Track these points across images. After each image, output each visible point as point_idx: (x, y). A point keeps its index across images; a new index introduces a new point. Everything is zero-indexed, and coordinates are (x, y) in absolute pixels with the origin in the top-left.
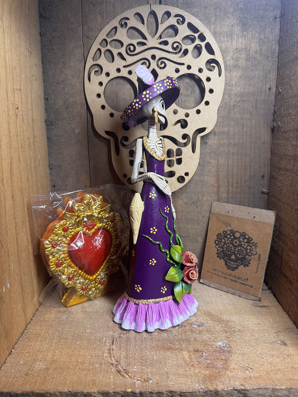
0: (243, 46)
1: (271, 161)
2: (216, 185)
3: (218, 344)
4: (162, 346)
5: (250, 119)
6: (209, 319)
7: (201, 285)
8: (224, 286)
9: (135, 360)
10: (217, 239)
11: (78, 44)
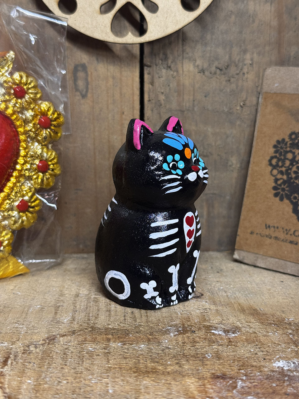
3: (274, 365)
4: (131, 368)
6: (253, 320)
7: (236, 264)
8: (289, 263)
9: (57, 394)
10: (274, 155)
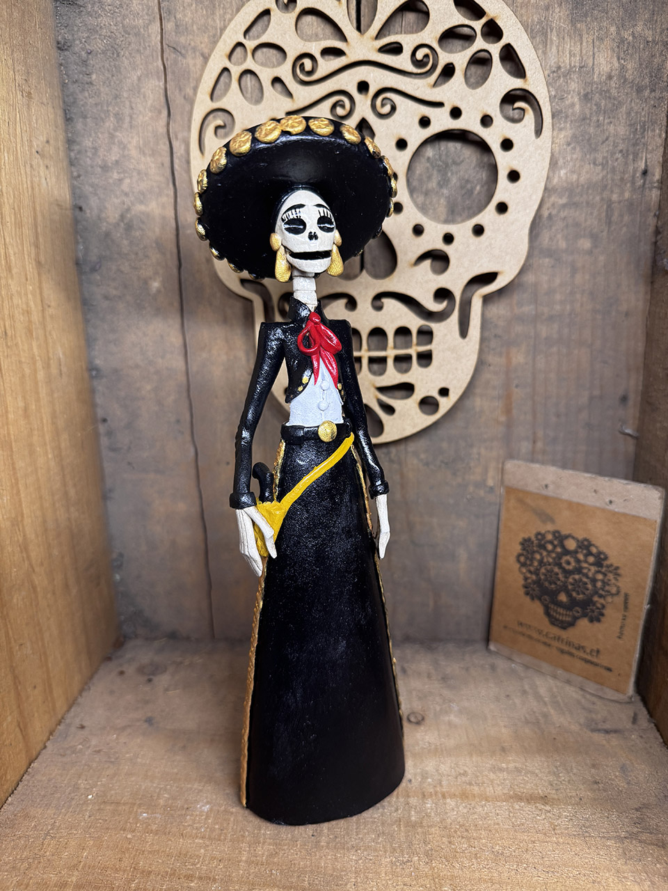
0: (576, 61)
1: (645, 359)
2: (503, 419)
5: (592, 252)
11: (150, 67)
